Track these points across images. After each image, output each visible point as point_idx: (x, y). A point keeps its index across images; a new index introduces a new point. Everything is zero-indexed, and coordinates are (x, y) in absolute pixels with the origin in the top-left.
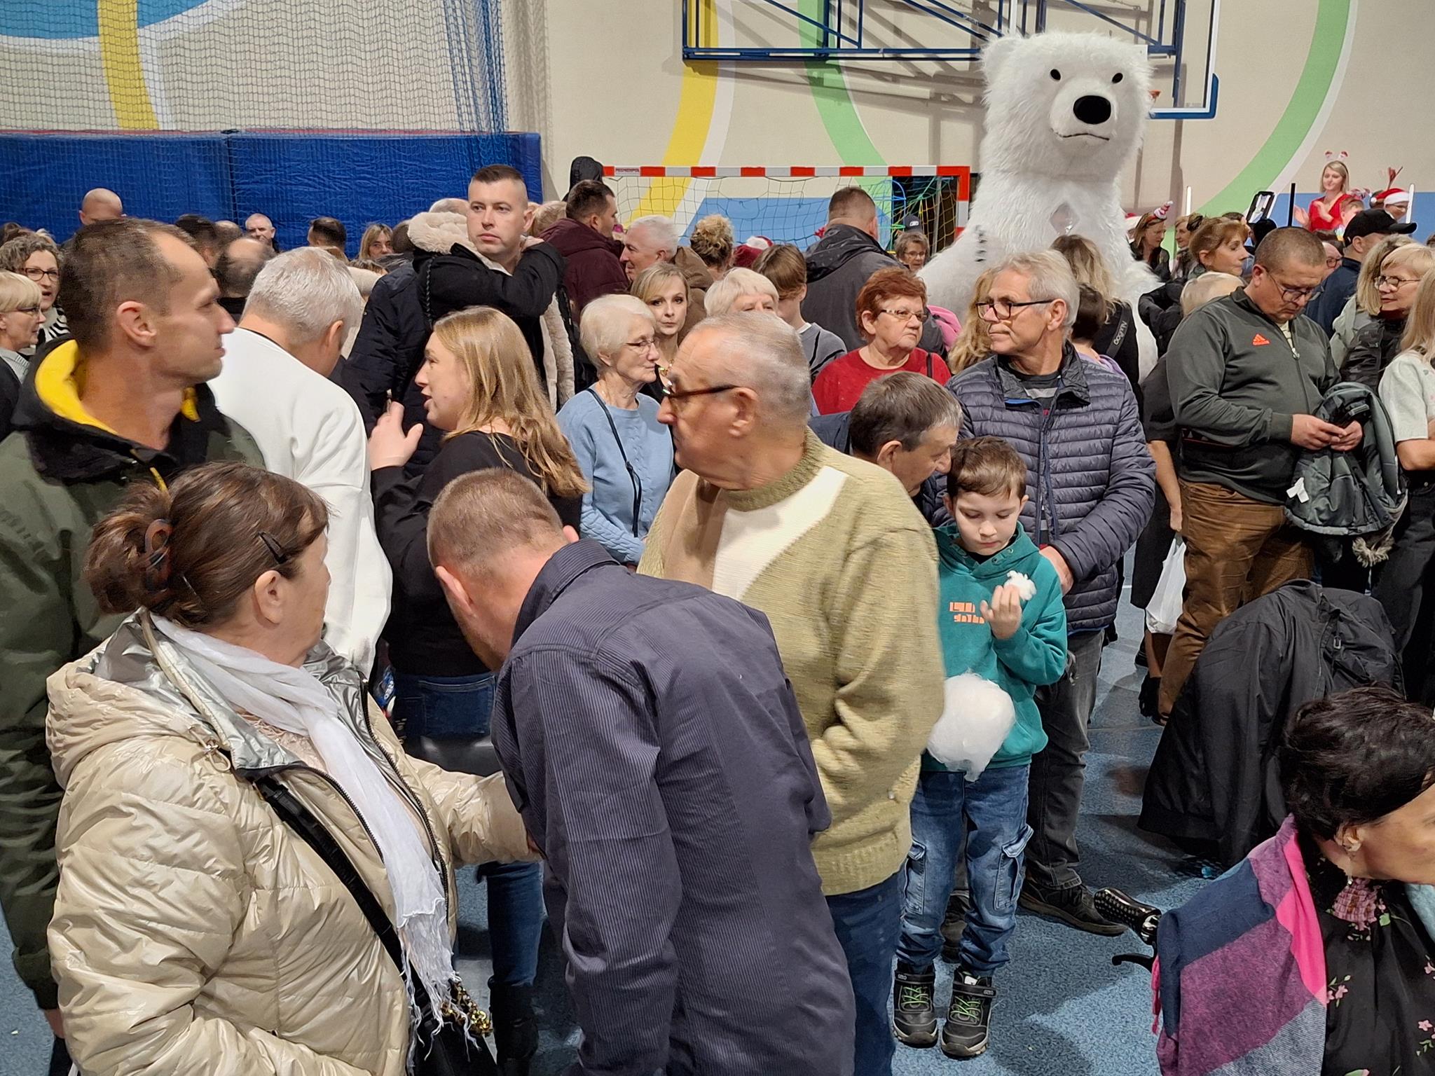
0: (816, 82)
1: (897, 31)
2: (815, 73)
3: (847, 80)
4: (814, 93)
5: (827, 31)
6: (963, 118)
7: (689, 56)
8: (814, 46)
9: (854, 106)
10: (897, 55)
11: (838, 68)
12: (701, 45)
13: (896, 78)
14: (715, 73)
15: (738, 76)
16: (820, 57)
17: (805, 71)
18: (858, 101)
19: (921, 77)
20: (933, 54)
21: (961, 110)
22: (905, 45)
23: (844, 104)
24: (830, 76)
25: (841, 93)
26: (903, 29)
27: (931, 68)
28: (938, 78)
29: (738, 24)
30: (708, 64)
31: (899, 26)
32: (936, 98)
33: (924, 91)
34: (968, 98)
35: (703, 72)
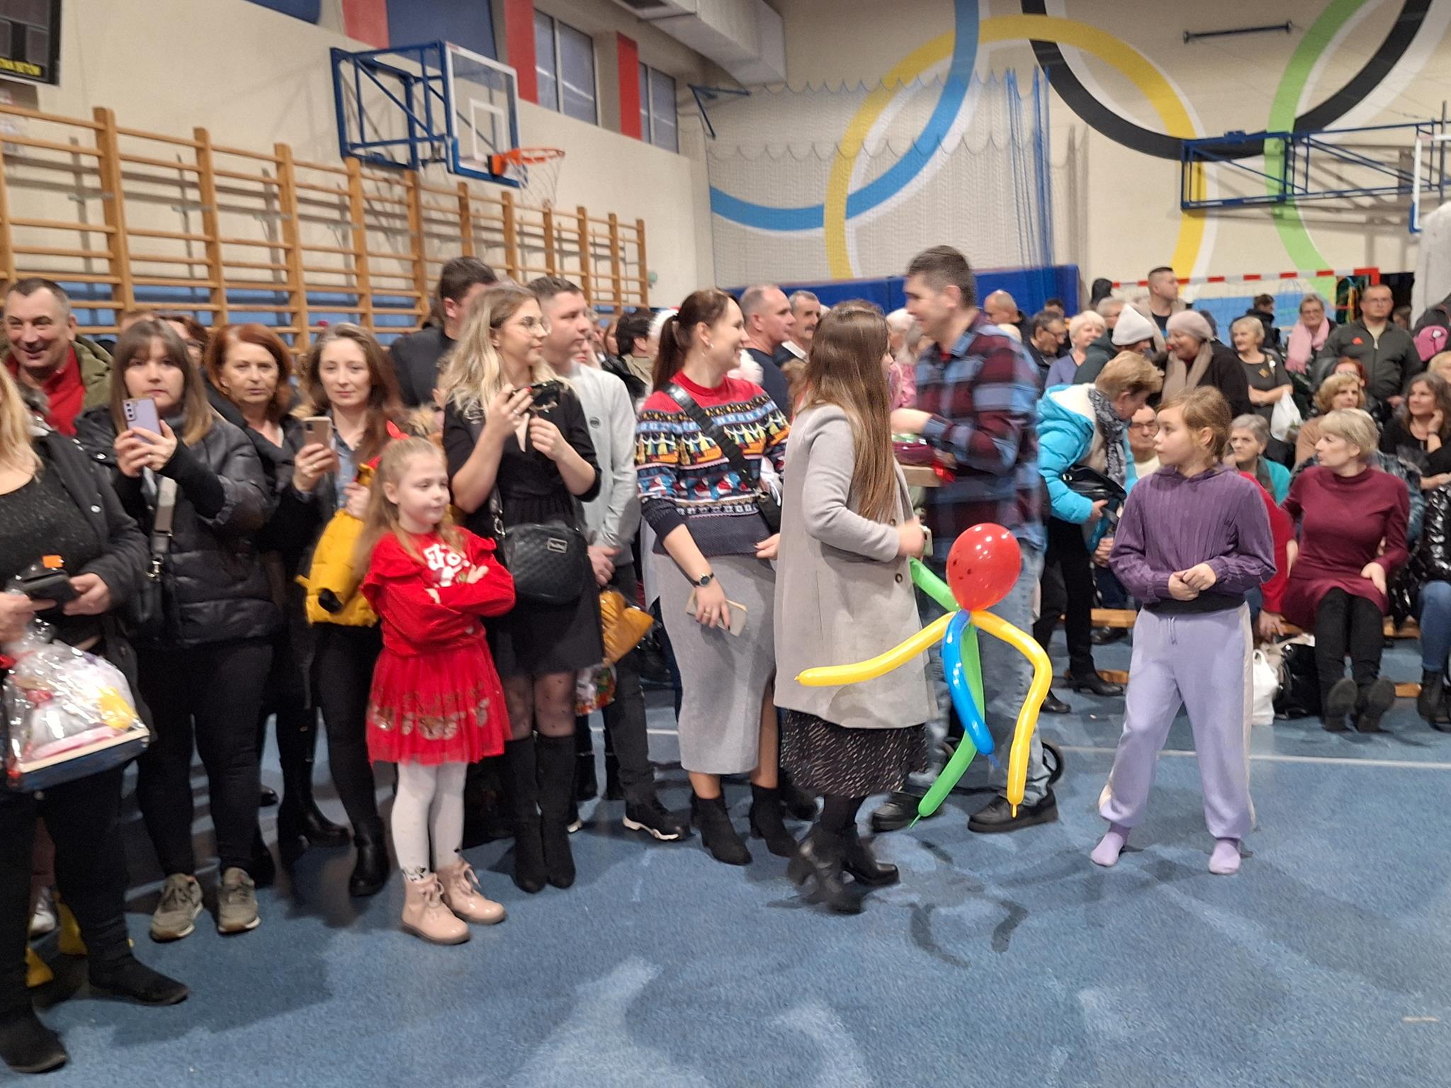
0: (1278, 217)
1: (1340, 178)
2: (1277, 211)
3: (1301, 213)
4: (1277, 224)
5: (1285, 183)
6: (1393, 234)
7: (1185, 206)
8: (1276, 193)
9: (1307, 231)
10: (1340, 195)
11: (1295, 207)
12: (1194, 198)
13: (1338, 210)
14: (1203, 216)
15: (1220, 217)
16: (1281, 200)
17: (1269, 210)
18: (1309, 227)
19: (1359, 208)
20: (1368, 192)
21: (1390, 229)
22: (1344, 187)
23: (1300, 231)
24: (1288, 212)
25: (1297, 223)
26: (1344, 175)
27: (1366, 201)
28: (1372, 208)
29: (1221, 183)
30: (1201, 211)
31: (1340, 174)
32: (1371, 222)
33: (1361, 217)
34: (1395, 219)
35: (1195, 216)
